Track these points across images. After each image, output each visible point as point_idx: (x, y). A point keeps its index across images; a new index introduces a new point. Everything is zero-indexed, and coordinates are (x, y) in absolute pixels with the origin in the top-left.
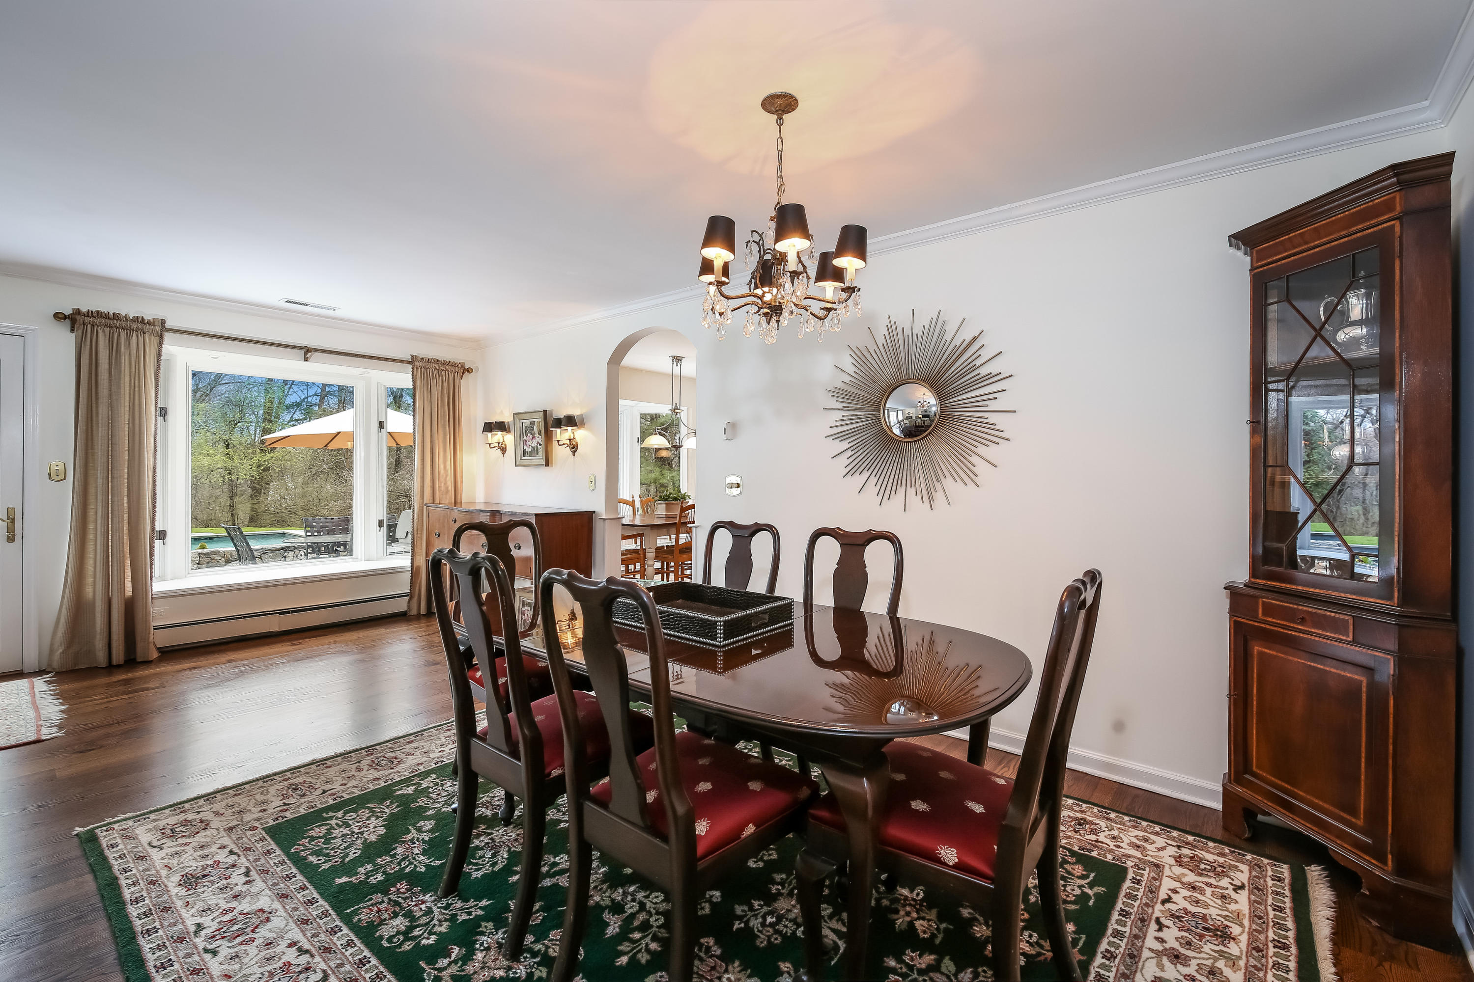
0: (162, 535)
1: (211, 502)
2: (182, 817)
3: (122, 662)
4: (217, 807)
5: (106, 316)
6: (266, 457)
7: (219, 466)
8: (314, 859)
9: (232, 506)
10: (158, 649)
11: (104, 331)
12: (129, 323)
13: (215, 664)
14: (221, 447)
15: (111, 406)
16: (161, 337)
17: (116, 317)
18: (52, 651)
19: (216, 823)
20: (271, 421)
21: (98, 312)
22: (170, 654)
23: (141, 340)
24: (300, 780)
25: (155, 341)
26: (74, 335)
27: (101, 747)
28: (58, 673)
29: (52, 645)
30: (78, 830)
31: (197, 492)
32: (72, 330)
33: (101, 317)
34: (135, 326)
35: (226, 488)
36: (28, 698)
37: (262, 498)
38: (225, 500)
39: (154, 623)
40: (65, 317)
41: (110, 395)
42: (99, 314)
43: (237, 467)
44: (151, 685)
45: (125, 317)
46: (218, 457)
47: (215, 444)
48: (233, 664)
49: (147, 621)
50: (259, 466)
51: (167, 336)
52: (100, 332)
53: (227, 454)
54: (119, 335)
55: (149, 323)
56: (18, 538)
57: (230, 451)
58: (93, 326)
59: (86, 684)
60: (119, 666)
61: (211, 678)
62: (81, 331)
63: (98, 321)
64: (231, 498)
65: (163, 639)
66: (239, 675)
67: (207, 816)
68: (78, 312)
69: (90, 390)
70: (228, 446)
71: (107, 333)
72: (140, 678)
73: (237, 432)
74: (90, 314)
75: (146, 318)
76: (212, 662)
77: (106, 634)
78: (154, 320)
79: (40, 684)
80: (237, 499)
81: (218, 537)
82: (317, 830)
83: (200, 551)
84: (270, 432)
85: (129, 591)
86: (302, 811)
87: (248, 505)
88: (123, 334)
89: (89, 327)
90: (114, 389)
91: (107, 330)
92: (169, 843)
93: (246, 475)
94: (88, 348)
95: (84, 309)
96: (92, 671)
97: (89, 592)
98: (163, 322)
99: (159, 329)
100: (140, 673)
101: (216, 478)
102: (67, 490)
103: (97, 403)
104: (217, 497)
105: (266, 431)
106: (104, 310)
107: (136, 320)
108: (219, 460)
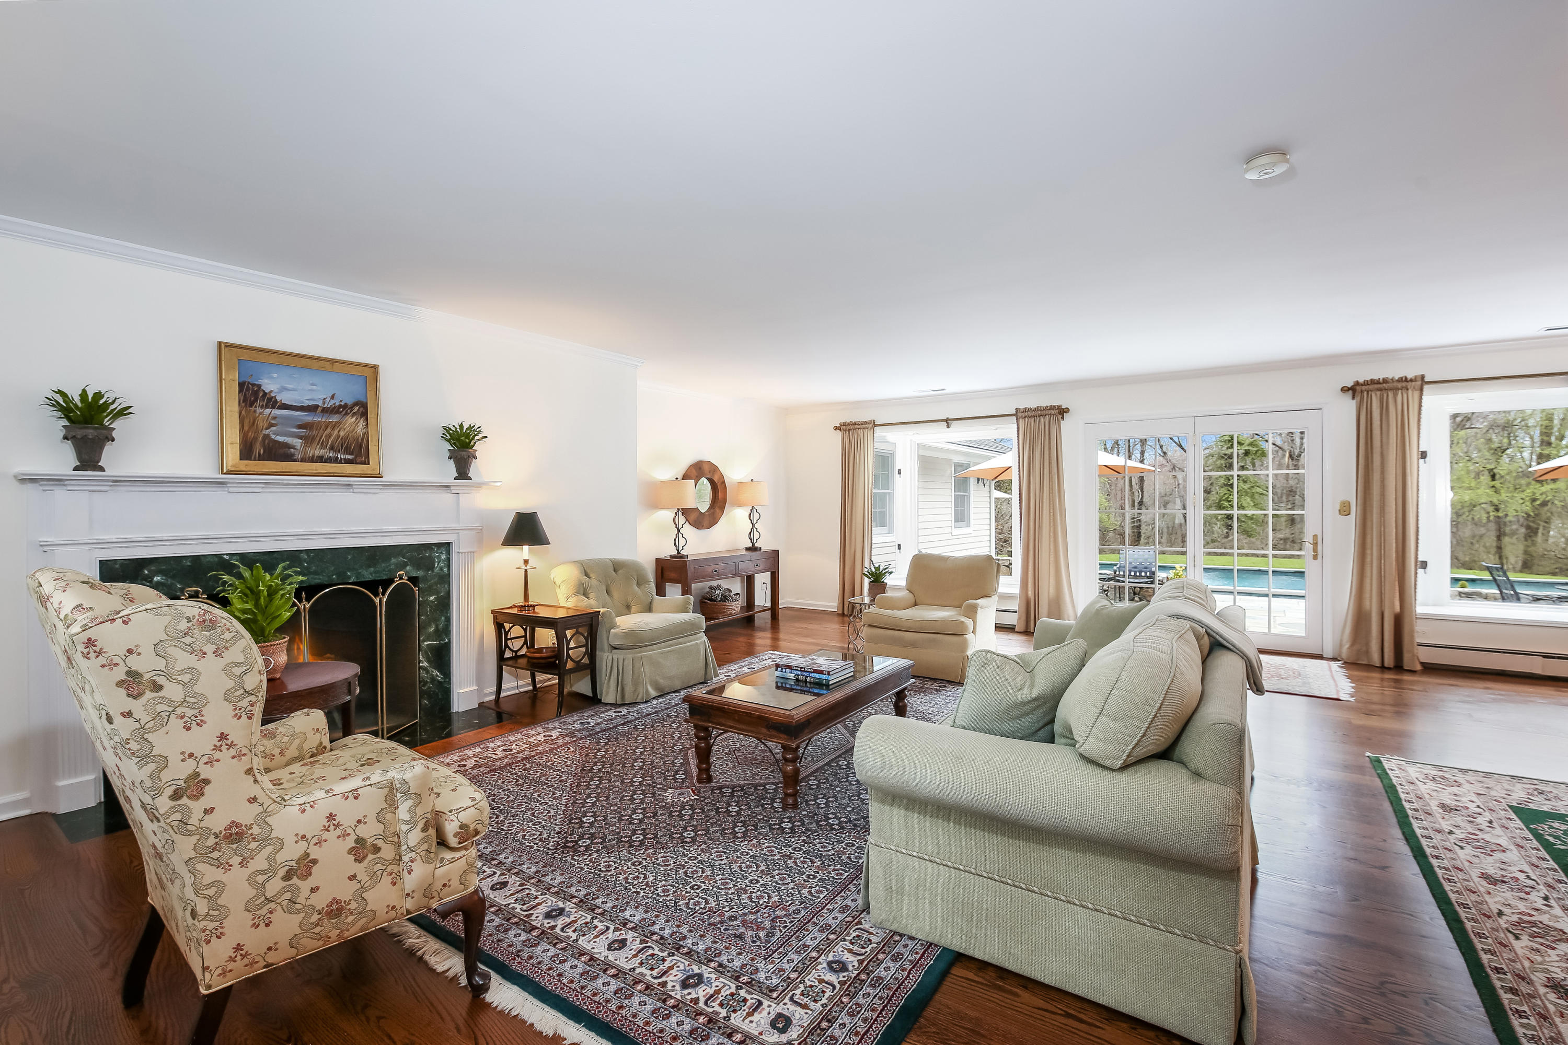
0: (1424, 565)
1: (1474, 541)
2: (1441, 774)
3: (1392, 666)
4: (1468, 778)
5: (1378, 382)
6: (1543, 489)
7: (1483, 501)
8: (1551, 839)
9: (1499, 548)
10: (1422, 663)
11: (1376, 395)
12: (1395, 384)
13: (1473, 687)
14: (1485, 478)
15: (1382, 455)
16: (1421, 390)
17: (1385, 381)
18: (1341, 646)
19: (1467, 786)
20: (1549, 444)
21: (1371, 380)
22: (1431, 669)
23: (1405, 396)
24: (1549, 790)
25: (1417, 394)
26: (1355, 401)
27: (1379, 716)
28: (1345, 663)
29: (1341, 640)
30: (1368, 754)
31: (1458, 530)
32: (1353, 398)
33: (1375, 383)
34: (1399, 385)
35: (1492, 526)
36: (1328, 673)
37: (1539, 538)
38: (1491, 540)
39: (1419, 640)
40: (1349, 389)
41: (1382, 446)
42: (1373, 382)
43: (1504, 502)
44: (1415, 688)
45: (1392, 379)
46: (1480, 492)
47: (1478, 475)
48: (1490, 691)
49: (1412, 637)
50: (1534, 500)
51: (1426, 387)
52: (1373, 395)
53: (1493, 487)
54: (1388, 396)
55: (1411, 380)
56: (1319, 557)
57: (1497, 483)
58: (1368, 392)
59: (1365, 674)
60: (1389, 669)
61: (1468, 696)
62: (1359, 398)
63: (1371, 387)
64: (1499, 538)
65: (1426, 655)
66: (1494, 700)
67: (1461, 781)
68: (1357, 383)
69: (1366, 443)
70: (1493, 477)
71: (1379, 395)
72: (1407, 681)
73: (1505, 459)
74: (1366, 383)
75: (1409, 377)
76: (1470, 684)
77: (1379, 640)
78: (1416, 376)
79: (1335, 665)
80: (1506, 540)
81: (1481, 580)
82: (1558, 824)
83: (1461, 590)
84: (1548, 458)
85: (1398, 609)
86: (1545, 808)
87: (1521, 547)
88: (1391, 394)
89: (1365, 393)
90: (1384, 440)
91: (1378, 393)
92: (1430, 783)
93: (1517, 511)
94: (1365, 406)
95: (1361, 381)
96: (1369, 667)
97: (1367, 603)
98: (1423, 377)
99: (1421, 383)
100: (1407, 677)
101: (1480, 514)
102: (1351, 522)
103: (1372, 453)
104: (1481, 536)
105: (1542, 458)
106: (1376, 377)
107: (1400, 380)
108: (1484, 493)
